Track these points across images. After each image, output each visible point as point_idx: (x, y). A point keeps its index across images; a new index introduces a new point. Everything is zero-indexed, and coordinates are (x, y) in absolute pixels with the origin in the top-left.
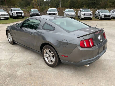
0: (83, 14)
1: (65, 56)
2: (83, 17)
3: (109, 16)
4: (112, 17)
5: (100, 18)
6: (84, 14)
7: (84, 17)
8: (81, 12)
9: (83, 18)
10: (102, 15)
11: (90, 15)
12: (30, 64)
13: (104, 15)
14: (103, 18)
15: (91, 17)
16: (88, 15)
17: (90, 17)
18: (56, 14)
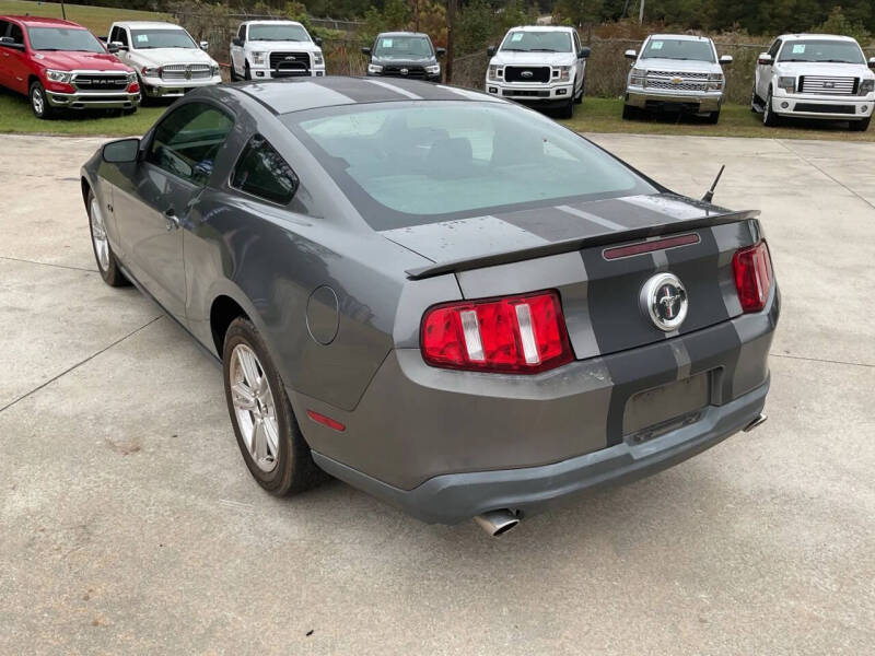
0: (785, 83)
1: (326, 421)
2: (785, 105)
6: (802, 78)
7: (799, 107)
8: (776, 64)
9: (789, 111)
11: (855, 92)
12: (138, 449)
15: (858, 109)
16: (829, 85)
17: (851, 109)
18: (556, 74)
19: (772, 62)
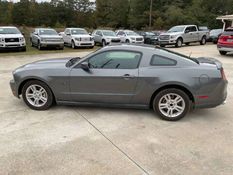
0: (76, 39)
1: (203, 97)
2: (78, 44)
3: (119, 41)
6: (80, 38)
7: (81, 44)
10: (108, 39)
11: (91, 40)
12: (144, 127)
13: (111, 40)
16: (86, 39)
17: (91, 44)
18: (21, 40)
19: (70, 35)
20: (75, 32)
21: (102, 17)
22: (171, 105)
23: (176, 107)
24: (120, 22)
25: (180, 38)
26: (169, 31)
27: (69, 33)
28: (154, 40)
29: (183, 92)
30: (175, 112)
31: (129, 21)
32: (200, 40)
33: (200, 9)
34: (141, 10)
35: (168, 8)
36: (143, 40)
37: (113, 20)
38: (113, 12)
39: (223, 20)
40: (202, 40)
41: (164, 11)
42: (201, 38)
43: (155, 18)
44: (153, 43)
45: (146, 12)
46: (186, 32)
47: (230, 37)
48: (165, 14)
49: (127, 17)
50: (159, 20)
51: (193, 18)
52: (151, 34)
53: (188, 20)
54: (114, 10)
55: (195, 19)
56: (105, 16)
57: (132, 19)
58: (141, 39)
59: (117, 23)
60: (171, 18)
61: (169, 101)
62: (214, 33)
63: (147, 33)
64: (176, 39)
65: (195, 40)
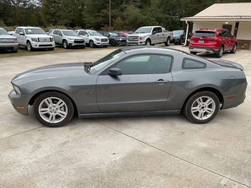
1: (231, 97)
2: (36, 45)
3: (83, 42)
4: (86, 44)
5: (67, 45)
6: (38, 38)
7: (40, 46)
8: (26, 35)
9: (38, 47)
10: (70, 39)
11: (51, 41)
13: (74, 40)
14: (73, 45)
15: (53, 45)
17: (51, 45)
19: (24, 35)
20: (30, 31)
21: (50, 14)
22: (203, 108)
23: (206, 109)
24: (73, 20)
25: (149, 40)
26: (136, 32)
27: (22, 33)
28: (119, 41)
29: (214, 94)
30: (206, 114)
31: (84, 19)
32: (166, 41)
33: (158, 9)
34: (98, 9)
35: (126, 8)
36: (108, 41)
37: (65, 18)
38: (64, 9)
39: (186, 22)
40: (167, 41)
41: (122, 10)
42: (166, 39)
43: (113, 17)
44: (118, 44)
45: (103, 11)
46: (153, 33)
47: (201, 38)
48: (123, 14)
49: (81, 15)
50: (119, 20)
51: (152, 19)
52: (115, 34)
53: (147, 21)
54: (65, 6)
55: (154, 19)
56: (54, 13)
57: (88, 18)
58: (106, 40)
59: (70, 21)
60: (131, 18)
61: (201, 104)
62: (177, 34)
63: (111, 33)
64: (145, 40)
65: (161, 42)
